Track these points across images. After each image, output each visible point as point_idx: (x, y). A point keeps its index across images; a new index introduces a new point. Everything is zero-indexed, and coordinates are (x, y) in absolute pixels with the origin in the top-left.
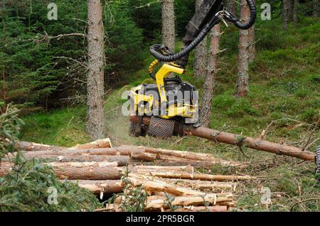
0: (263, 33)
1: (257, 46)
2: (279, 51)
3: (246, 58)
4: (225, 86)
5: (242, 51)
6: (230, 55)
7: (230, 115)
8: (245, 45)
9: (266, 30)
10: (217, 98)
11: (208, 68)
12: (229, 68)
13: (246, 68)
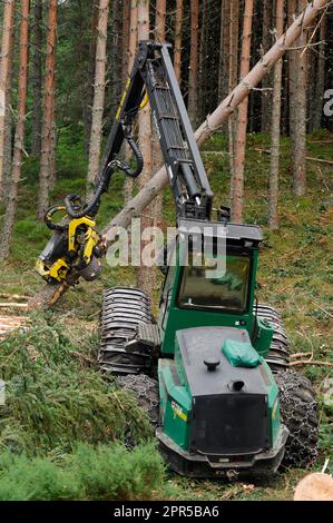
0: (65, 163)
1: (57, 175)
2: (77, 181)
3: (46, 186)
4: (27, 212)
5: (42, 180)
6: (32, 184)
7: (30, 240)
8: (45, 174)
9: (68, 161)
10: (19, 223)
11: (10, 196)
12: (31, 195)
13: (46, 196)
